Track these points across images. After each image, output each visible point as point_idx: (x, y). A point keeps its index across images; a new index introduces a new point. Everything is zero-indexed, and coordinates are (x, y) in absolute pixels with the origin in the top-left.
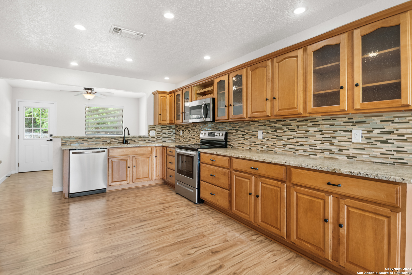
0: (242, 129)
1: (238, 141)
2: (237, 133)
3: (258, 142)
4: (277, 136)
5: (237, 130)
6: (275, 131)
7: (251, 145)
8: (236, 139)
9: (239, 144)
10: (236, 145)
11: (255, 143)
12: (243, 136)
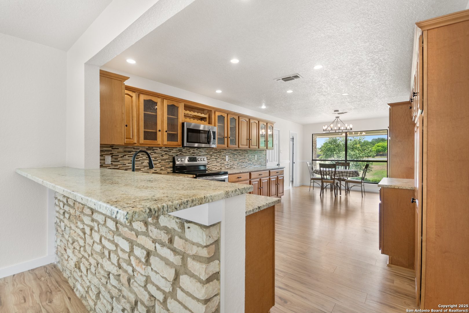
0: (215, 155)
1: (212, 164)
2: (211, 158)
3: (226, 163)
4: (235, 158)
5: (211, 155)
6: (234, 156)
7: (222, 166)
8: (211, 163)
9: (213, 166)
10: (211, 167)
11: (224, 164)
12: (216, 160)
